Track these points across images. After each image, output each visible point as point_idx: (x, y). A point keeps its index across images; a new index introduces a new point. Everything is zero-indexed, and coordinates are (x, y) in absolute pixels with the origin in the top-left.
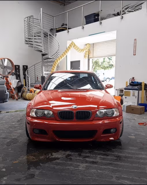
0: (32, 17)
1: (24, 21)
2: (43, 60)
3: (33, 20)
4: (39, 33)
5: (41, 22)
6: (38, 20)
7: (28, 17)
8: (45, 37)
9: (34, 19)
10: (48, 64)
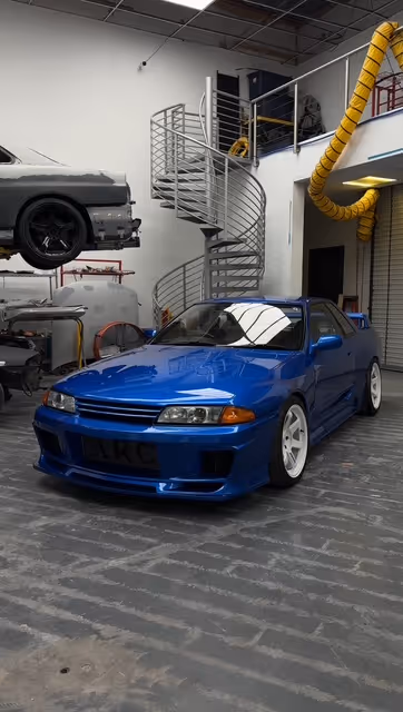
0: (180, 110)
1: (152, 122)
2: (209, 250)
3: (184, 119)
4: (196, 161)
5: (205, 122)
6: (196, 118)
7: (165, 111)
8: (217, 173)
9: (187, 117)
10: (229, 260)
